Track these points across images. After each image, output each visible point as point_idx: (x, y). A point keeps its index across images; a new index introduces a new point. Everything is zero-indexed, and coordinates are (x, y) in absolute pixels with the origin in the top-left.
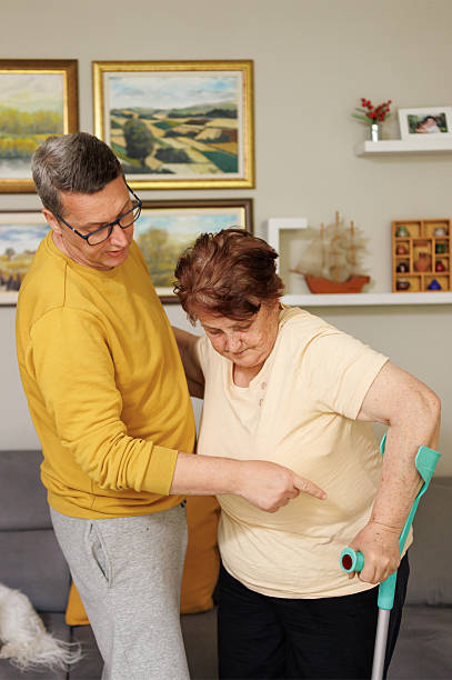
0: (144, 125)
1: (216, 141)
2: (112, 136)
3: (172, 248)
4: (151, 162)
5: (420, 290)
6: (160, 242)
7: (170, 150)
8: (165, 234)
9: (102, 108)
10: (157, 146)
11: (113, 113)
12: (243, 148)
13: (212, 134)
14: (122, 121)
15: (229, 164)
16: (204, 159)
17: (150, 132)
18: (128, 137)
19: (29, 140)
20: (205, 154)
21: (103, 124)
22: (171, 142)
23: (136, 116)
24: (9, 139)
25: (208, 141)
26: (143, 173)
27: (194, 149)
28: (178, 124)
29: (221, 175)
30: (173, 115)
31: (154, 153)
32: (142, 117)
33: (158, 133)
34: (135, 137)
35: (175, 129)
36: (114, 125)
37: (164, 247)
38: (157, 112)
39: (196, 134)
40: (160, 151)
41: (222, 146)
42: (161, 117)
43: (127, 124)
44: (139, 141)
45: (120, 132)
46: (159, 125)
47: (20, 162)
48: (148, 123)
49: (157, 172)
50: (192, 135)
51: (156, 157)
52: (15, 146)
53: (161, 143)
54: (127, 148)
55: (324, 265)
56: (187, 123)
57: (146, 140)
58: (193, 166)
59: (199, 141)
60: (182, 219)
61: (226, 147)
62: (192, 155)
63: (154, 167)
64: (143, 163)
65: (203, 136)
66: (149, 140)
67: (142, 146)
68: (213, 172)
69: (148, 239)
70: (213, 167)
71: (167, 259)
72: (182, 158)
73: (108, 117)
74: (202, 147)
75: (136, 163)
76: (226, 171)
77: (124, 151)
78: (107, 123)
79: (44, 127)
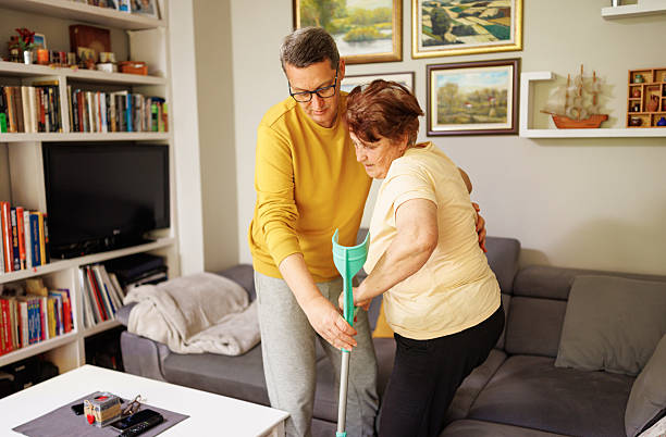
0: (444, 11)
1: (494, 17)
2: (423, 20)
3: (462, 96)
4: (449, 36)
5: (652, 125)
6: (453, 93)
7: (462, 26)
8: (457, 87)
9: (417, 2)
10: (452, 25)
11: (424, 4)
12: (515, 22)
13: (491, 12)
14: (429, 9)
15: (503, 34)
16: (485, 31)
17: (448, 15)
18: (433, 20)
19: (371, 28)
20: (485, 27)
21: (417, 13)
22: (463, 21)
23: (439, 5)
24: (359, 29)
25: (489, 18)
26: (443, 44)
27: (478, 24)
28: (468, 8)
29: (497, 42)
30: (464, 1)
31: (451, 29)
32: (443, 5)
33: (453, 15)
34: (438, 20)
35: (465, 11)
36: (425, 13)
37: (455, 96)
39: (480, 14)
40: (454, 28)
41: (498, 21)
42: (455, 4)
43: (433, 11)
44: (440, 22)
45: (428, 17)
46: (455, 10)
47: (366, 43)
48: (446, 8)
49: (453, 43)
50: (477, 14)
51: (452, 32)
52: (363, 33)
53: (455, 22)
54: (433, 28)
55: (566, 106)
56: (474, 6)
57: (445, 21)
58: (477, 37)
59: (482, 18)
60: (468, 75)
61: (502, 21)
62: (477, 29)
63: (450, 40)
64: (443, 38)
65: (485, 15)
66: (447, 20)
67: (440, 26)
68: (491, 40)
69: (445, 91)
70: (492, 37)
71: (457, 104)
72: (470, 32)
73: (420, 7)
74: (484, 23)
75: (438, 38)
76: (500, 39)
77: (431, 31)
78: (420, 12)
79: (380, 18)
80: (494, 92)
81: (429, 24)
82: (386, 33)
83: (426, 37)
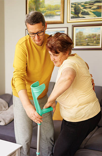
0: (79, 6)
2: (71, 9)
3: (84, 36)
4: (80, 15)
6: (81, 35)
7: (85, 12)
8: (82, 33)
9: (69, 3)
10: (81, 11)
11: (72, 4)
13: (95, 7)
14: (74, 6)
16: (93, 14)
17: (80, 8)
18: (75, 9)
19: (53, 12)
21: (69, 7)
22: (85, 10)
23: (77, 4)
25: (94, 9)
26: (78, 18)
27: (90, 11)
28: (87, 5)
29: (97, 18)
30: (86, 3)
31: (81, 13)
32: (78, 4)
33: (82, 8)
34: (76, 9)
35: (86, 7)
36: (72, 7)
37: (82, 36)
38: (82, 3)
39: (91, 8)
40: (82, 12)
41: (97, 10)
42: (83, 4)
43: (75, 6)
44: (77, 10)
45: (73, 8)
46: (82, 6)
47: (51, 17)
49: (81, 18)
50: (90, 8)
51: (81, 14)
52: (50, 13)
53: (82, 10)
54: (74, 12)
56: (89, 5)
57: (79, 10)
58: (90, 16)
60: (87, 29)
61: (98, 10)
62: (90, 13)
63: (81, 17)
64: (78, 16)
65: (93, 8)
66: (80, 10)
67: (78, 11)
69: (78, 34)
70: (95, 16)
71: (83, 39)
72: (87, 14)
73: (70, 5)
74: (92, 11)
75: (76, 16)
76: (98, 16)
77: (74, 13)
78: (70, 7)
79: (56, 8)
80: (95, 35)
81: (73, 11)
82: (58, 13)
83: (72, 15)
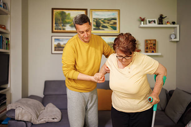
0: (99, 21)
1: (113, 24)
4: (100, 28)
5: (150, 52)
7: (104, 26)
9: (92, 18)
10: (102, 25)
11: (94, 19)
12: (117, 26)
13: (112, 23)
14: (95, 20)
15: (115, 28)
16: (110, 27)
20: (111, 27)
22: (104, 24)
23: (98, 19)
25: (111, 24)
26: (99, 30)
27: (109, 26)
29: (113, 30)
30: (105, 19)
31: (101, 26)
32: (99, 19)
33: (102, 22)
35: (105, 22)
38: (102, 19)
42: (103, 20)
43: (97, 21)
45: (95, 22)
46: (102, 21)
49: (102, 30)
50: (108, 23)
54: (96, 25)
56: (107, 21)
58: (108, 29)
59: (110, 24)
60: (106, 38)
61: (114, 25)
64: (99, 28)
65: (110, 23)
66: (100, 24)
67: (98, 25)
68: (112, 30)
70: (112, 29)
72: (106, 27)
73: (93, 20)
75: (97, 28)
83: (94, 28)
